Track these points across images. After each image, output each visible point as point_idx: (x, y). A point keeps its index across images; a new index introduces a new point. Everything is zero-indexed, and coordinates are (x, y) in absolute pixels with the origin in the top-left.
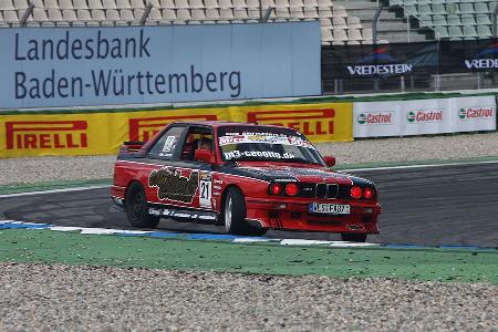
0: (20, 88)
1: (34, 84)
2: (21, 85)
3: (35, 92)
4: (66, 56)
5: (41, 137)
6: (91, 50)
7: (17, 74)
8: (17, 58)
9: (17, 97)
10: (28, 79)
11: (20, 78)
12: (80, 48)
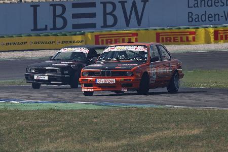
0: (190, 18)
1: (197, 16)
2: (191, 17)
3: (197, 20)
4: (212, 6)
5: (174, 38)
6: (223, 3)
7: (189, 13)
8: (189, 7)
9: (189, 22)
10: (194, 14)
11: (190, 15)
12: (218, 2)
